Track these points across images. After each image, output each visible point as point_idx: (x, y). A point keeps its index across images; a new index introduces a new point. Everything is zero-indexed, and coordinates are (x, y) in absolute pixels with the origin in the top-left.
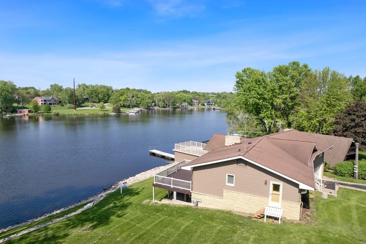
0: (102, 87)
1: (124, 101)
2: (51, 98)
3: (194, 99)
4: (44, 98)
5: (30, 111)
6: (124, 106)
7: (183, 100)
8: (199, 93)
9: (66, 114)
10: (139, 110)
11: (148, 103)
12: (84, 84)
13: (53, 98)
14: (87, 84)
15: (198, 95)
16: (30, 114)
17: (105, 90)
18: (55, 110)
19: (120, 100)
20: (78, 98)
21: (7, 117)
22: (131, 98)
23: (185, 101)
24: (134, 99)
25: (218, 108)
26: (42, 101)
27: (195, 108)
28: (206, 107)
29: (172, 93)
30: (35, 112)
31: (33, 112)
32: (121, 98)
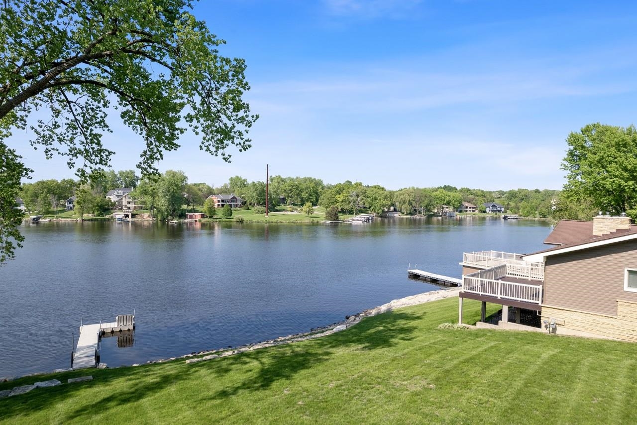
0: (305, 180)
1: (342, 202)
2: (231, 197)
3: (465, 201)
4: (221, 197)
5: (203, 216)
6: (343, 211)
7: (445, 202)
8: (474, 190)
9: (254, 221)
10: (369, 217)
11: (384, 206)
12: (280, 177)
13: (234, 197)
14: (283, 177)
15: (471, 194)
16: (204, 220)
17: (312, 185)
18: (239, 214)
19: (336, 202)
20: (271, 197)
21: (173, 223)
22: (354, 198)
23: (448, 203)
24: (359, 199)
25: (512, 217)
26: (218, 201)
27: (468, 216)
28: (489, 214)
29: (425, 190)
30: (210, 217)
31: (207, 217)
32: (337, 197)
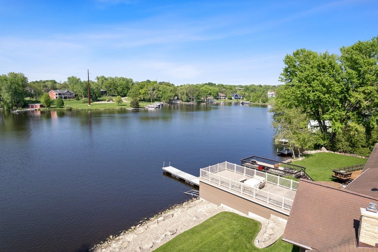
0: (121, 79)
1: (143, 94)
2: (66, 91)
3: (220, 92)
4: (59, 91)
5: (41, 106)
6: (144, 100)
7: (208, 94)
8: (226, 85)
9: (80, 109)
10: (159, 104)
11: (170, 96)
12: (103, 77)
13: (68, 91)
14: (106, 77)
15: (224, 88)
16: (42, 109)
17: (124, 82)
18: (68, 104)
20: (94, 91)
21: (15, 112)
22: (151, 92)
23: (210, 94)
24: (154, 92)
25: (247, 103)
26: (56, 94)
27: (222, 102)
28: (234, 101)
29: (196, 86)
30: (47, 107)
31: (45, 107)
32: (140, 91)
